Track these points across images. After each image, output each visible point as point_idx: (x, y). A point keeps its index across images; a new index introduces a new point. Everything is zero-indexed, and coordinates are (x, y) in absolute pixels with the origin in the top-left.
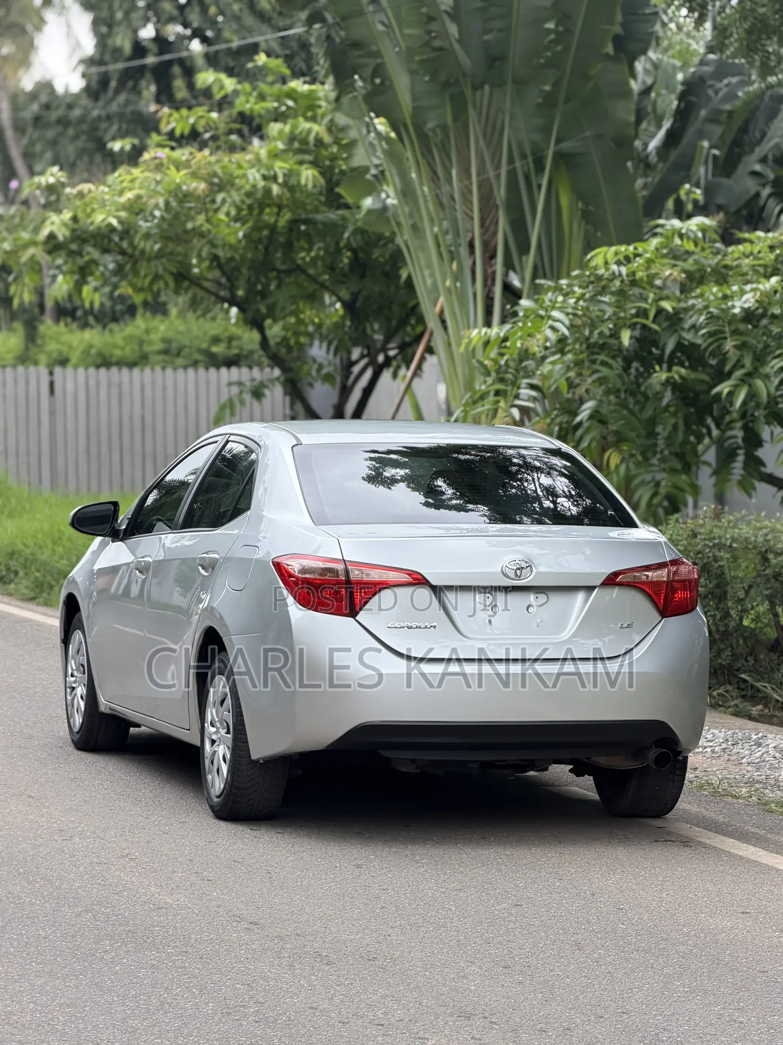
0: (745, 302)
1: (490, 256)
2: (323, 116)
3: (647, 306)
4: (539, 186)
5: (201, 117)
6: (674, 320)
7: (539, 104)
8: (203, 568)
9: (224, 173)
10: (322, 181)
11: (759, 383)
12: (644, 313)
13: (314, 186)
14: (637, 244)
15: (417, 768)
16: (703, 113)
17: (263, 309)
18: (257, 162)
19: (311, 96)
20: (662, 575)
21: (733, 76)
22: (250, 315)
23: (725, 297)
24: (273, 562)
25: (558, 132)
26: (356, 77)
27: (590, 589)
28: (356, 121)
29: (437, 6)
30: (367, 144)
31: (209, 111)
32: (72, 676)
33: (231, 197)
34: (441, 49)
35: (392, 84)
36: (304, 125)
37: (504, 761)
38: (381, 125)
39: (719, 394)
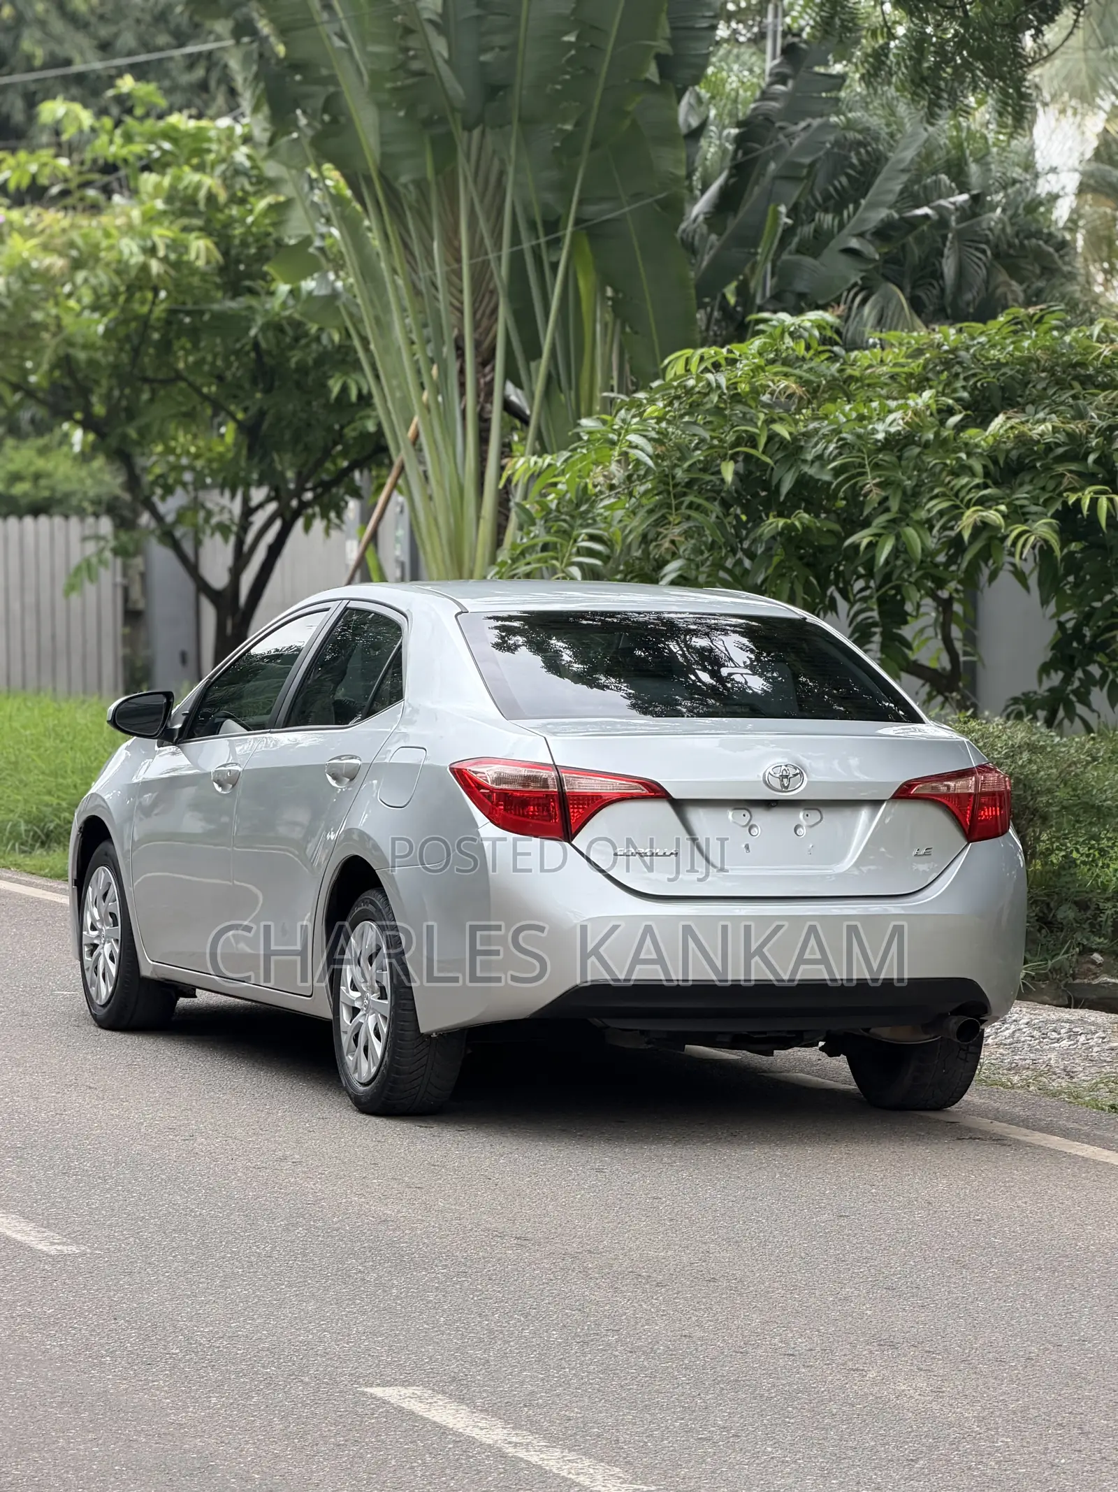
0: (890, 424)
1: (485, 360)
2: (213, 167)
3: (756, 431)
4: (554, 267)
5: (45, 165)
6: (791, 450)
7: (556, 149)
8: (335, 778)
9: (86, 243)
10: (218, 256)
11: (910, 532)
12: (752, 441)
13: (208, 262)
14: (734, 347)
15: (648, 1043)
16: (772, 166)
17: (133, 434)
18: (130, 229)
19: (199, 135)
20: (967, 786)
21: (814, 117)
22: (113, 442)
23: (861, 418)
24: (452, 770)
25: (581, 191)
26: (299, 112)
27: (876, 803)
28: (294, 172)
29: (418, 13)
30: (308, 203)
31: (57, 156)
32: (93, 928)
33: (96, 276)
34: (421, 73)
35: (350, 120)
36: (191, 177)
37: (765, 1033)
38: (333, 177)
39: (856, 547)
